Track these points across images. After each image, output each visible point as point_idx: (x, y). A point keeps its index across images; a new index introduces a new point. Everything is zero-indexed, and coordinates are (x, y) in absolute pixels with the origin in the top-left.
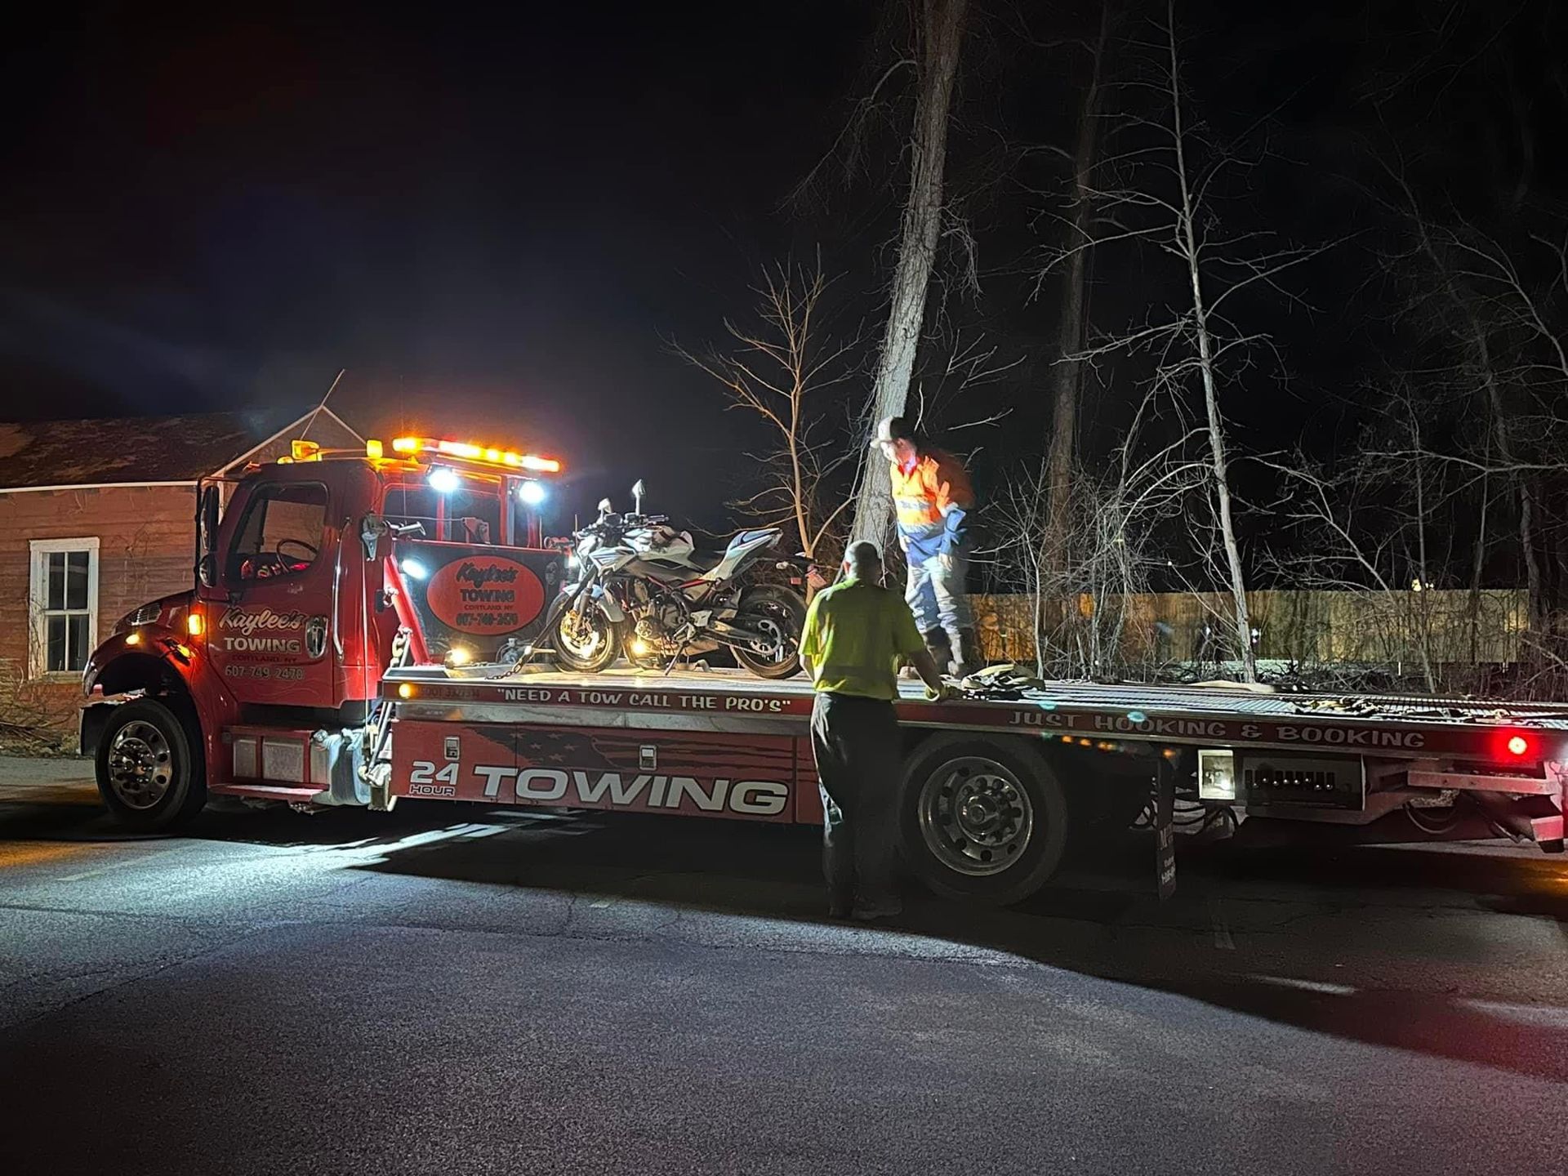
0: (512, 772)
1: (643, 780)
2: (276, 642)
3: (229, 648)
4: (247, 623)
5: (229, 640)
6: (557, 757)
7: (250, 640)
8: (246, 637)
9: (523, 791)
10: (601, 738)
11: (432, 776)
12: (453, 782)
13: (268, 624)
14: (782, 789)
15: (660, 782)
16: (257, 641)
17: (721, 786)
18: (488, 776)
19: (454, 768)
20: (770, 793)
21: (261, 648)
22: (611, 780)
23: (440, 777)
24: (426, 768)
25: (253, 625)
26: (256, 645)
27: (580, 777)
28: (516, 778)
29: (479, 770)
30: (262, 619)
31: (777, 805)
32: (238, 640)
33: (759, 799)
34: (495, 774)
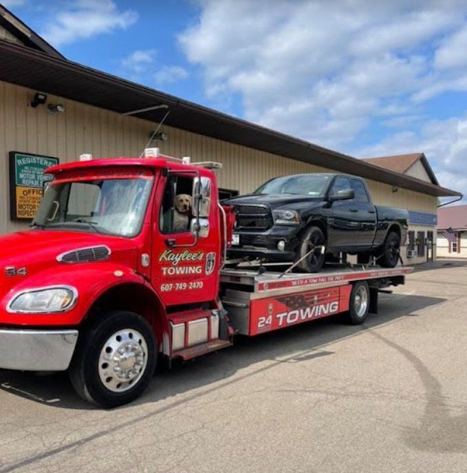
0: (285, 314)
1: (314, 308)
2: (190, 268)
3: (165, 273)
4: (176, 258)
5: (165, 269)
6: (297, 305)
7: (177, 268)
8: (175, 267)
9: (289, 321)
10: (307, 295)
11: (264, 323)
12: (270, 323)
13: (187, 258)
14: (337, 303)
15: (318, 307)
16: (181, 268)
17: (328, 305)
18: (279, 318)
19: (270, 317)
20: (335, 305)
21: (182, 272)
22: (308, 310)
23: (267, 322)
24: (262, 320)
25: (179, 259)
26: (180, 271)
27: (302, 311)
28: (287, 316)
29: (278, 316)
30: (183, 255)
31: (337, 307)
32: (170, 268)
33: (335, 307)
34: (281, 316)
